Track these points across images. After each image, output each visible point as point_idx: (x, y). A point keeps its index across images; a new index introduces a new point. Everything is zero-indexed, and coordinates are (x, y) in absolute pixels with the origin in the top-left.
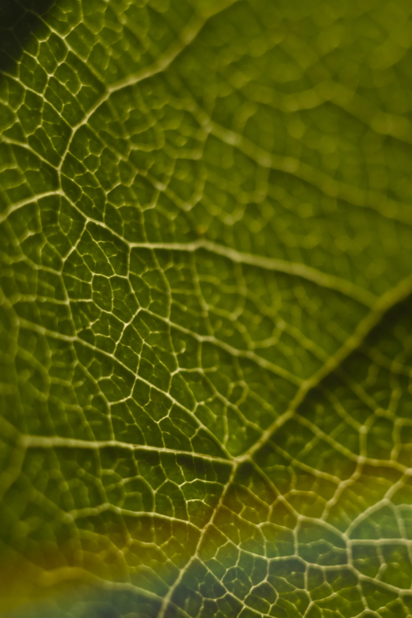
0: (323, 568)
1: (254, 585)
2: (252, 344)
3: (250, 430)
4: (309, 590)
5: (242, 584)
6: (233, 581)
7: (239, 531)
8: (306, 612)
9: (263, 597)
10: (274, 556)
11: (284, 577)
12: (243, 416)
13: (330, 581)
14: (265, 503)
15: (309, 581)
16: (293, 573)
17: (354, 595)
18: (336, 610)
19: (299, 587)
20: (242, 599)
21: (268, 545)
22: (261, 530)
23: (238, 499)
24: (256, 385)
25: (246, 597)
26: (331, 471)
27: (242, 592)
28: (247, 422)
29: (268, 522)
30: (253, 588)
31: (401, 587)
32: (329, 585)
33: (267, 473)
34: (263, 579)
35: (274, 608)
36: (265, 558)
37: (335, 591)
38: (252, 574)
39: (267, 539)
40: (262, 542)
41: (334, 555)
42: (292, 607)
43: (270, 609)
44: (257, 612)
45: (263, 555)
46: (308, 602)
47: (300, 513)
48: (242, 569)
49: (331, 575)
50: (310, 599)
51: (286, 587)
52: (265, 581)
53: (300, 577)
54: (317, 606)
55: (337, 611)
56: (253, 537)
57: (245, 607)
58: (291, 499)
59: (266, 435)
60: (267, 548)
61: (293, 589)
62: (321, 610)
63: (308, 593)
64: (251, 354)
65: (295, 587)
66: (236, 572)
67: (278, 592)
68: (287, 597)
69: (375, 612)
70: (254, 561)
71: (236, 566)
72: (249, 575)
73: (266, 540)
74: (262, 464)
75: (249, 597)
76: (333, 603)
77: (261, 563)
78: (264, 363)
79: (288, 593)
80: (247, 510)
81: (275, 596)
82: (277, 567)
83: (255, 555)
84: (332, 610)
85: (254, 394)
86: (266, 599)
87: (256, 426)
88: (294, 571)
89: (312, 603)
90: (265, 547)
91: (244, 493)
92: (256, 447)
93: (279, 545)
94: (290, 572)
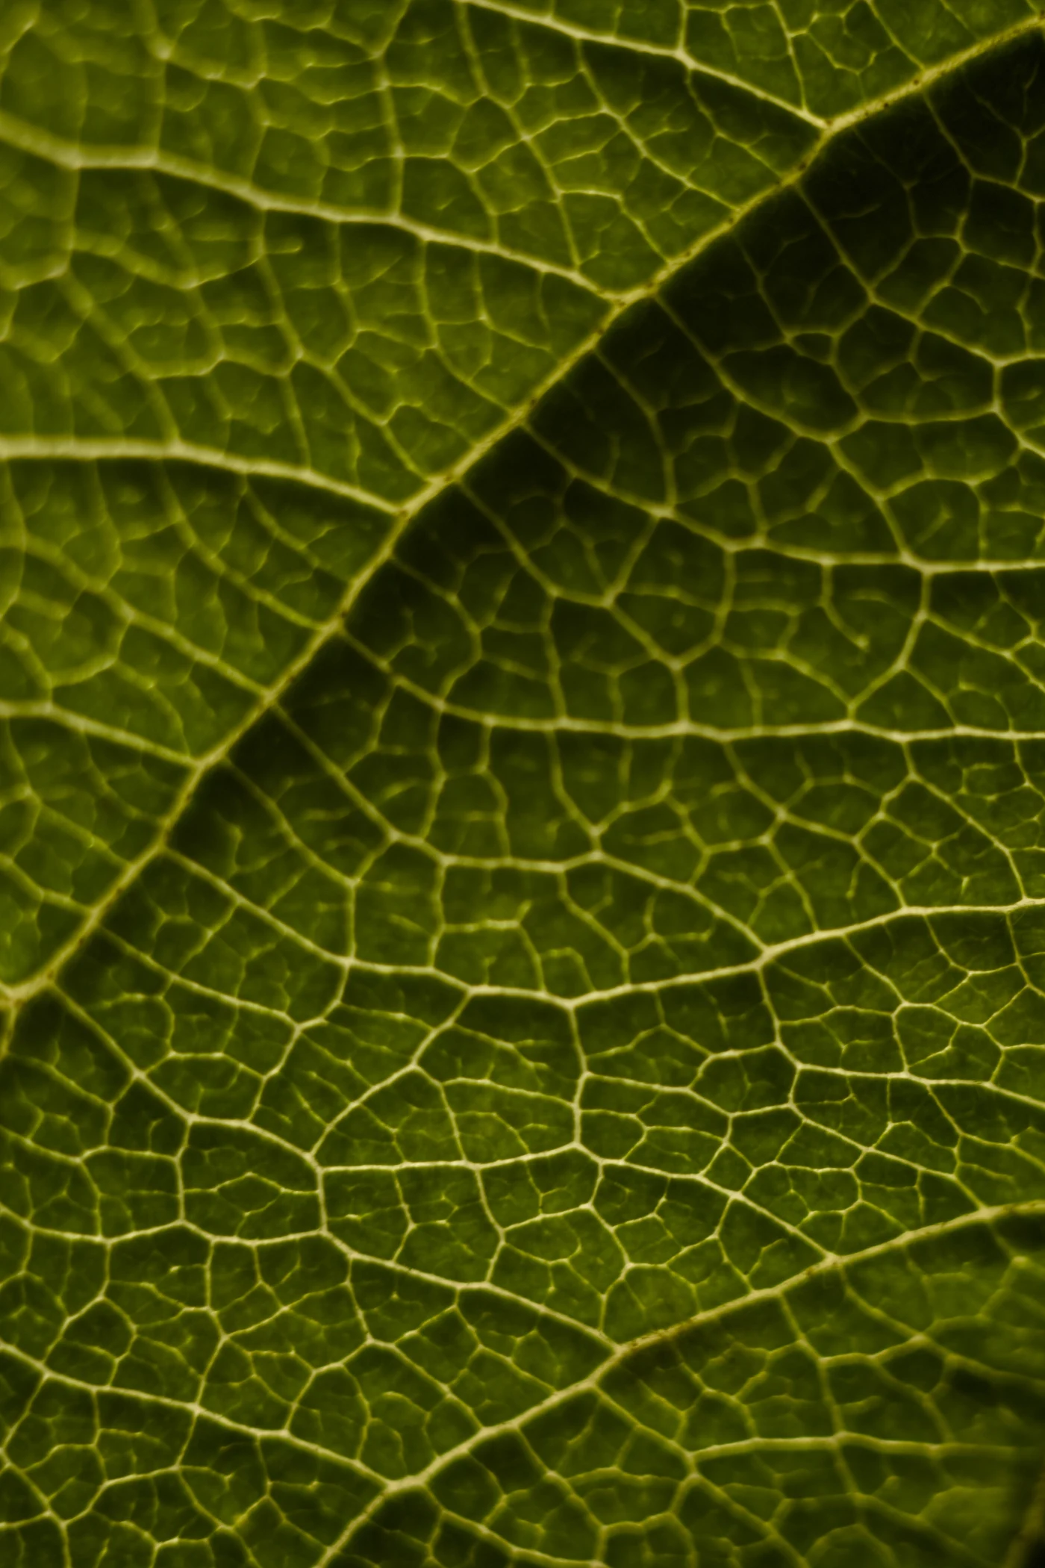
0: (253, 1244)
1: (71, 1313)
2: (50, 681)
3: (49, 912)
4: (214, 1306)
5: (40, 1319)
6: (15, 1315)
7: (27, 1181)
8: (210, 1364)
9: (95, 1344)
10: (122, 1229)
11: (151, 1282)
12: (29, 882)
13: (270, 1278)
14: (96, 1099)
15: (215, 1283)
16: (174, 1269)
17: (335, 1305)
18: (288, 1350)
19: (190, 1304)
20: (38, 1356)
21: (105, 1206)
22: (85, 1170)
23: (24, 1098)
24: (62, 793)
25: (50, 1348)
26: (269, 997)
27: (38, 1339)
28: (41, 893)
29: (103, 1148)
30: (69, 1320)
31: (458, 1277)
32: (269, 1289)
33: (100, 1017)
34: (93, 1295)
35: (123, 1365)
36: (98, 1239)
37: (285, 1303)
38: (64, 1288)
39: (102, 1190)
40: (90, 1200)
41: (281, 1207)
42: (172, 1356)
43: (115, 1371)
44: (79, 1384)
45: (91, 1231)
46: (216, 1338)
47: (191, 1110)
48: (38, 1279)
49: (274, 1259)
50: (221, 1331)
51: (158, 1308)
52: (100, 1298)
53: (192, 1277)
54: (237, 1346)
55: (292, 1353)
56: (64, 1193)
57: (48, 1375)
58: (166, 1076)
59: (94, 916)
60: (103, 1214)
61: (175, 1310)
62: (249, 1354)
63: (214, 1314)
64: (47, 709)
65: (181, 1304)
66: (23, 1289)
67: (136, 1321)
68: (157, 1333)
69: (392, 1346)
70: (70, 1253)
71: (22, 1273)
72: (56, 1291)
73: (99, 1195)
74: (84, 997)
75: (59, 1349)
76: (277, 1336)
77: (87, 1253)
78: (81, 724)
79: (160, 1323)
80: (47, 1124)
81: (127, 1334)
82: (131, 1258)
83: (72, 1237)
84: (276, 1350)
85: (56, 817)
86: (103, 1347)
87: (66, 900)
88: (176, 1264)
89: (225, 1338)
90: (97, 1212)
91: (39, 1079)
92: (66, 953)
93: (135, 1202)
94: (165, 1269)
